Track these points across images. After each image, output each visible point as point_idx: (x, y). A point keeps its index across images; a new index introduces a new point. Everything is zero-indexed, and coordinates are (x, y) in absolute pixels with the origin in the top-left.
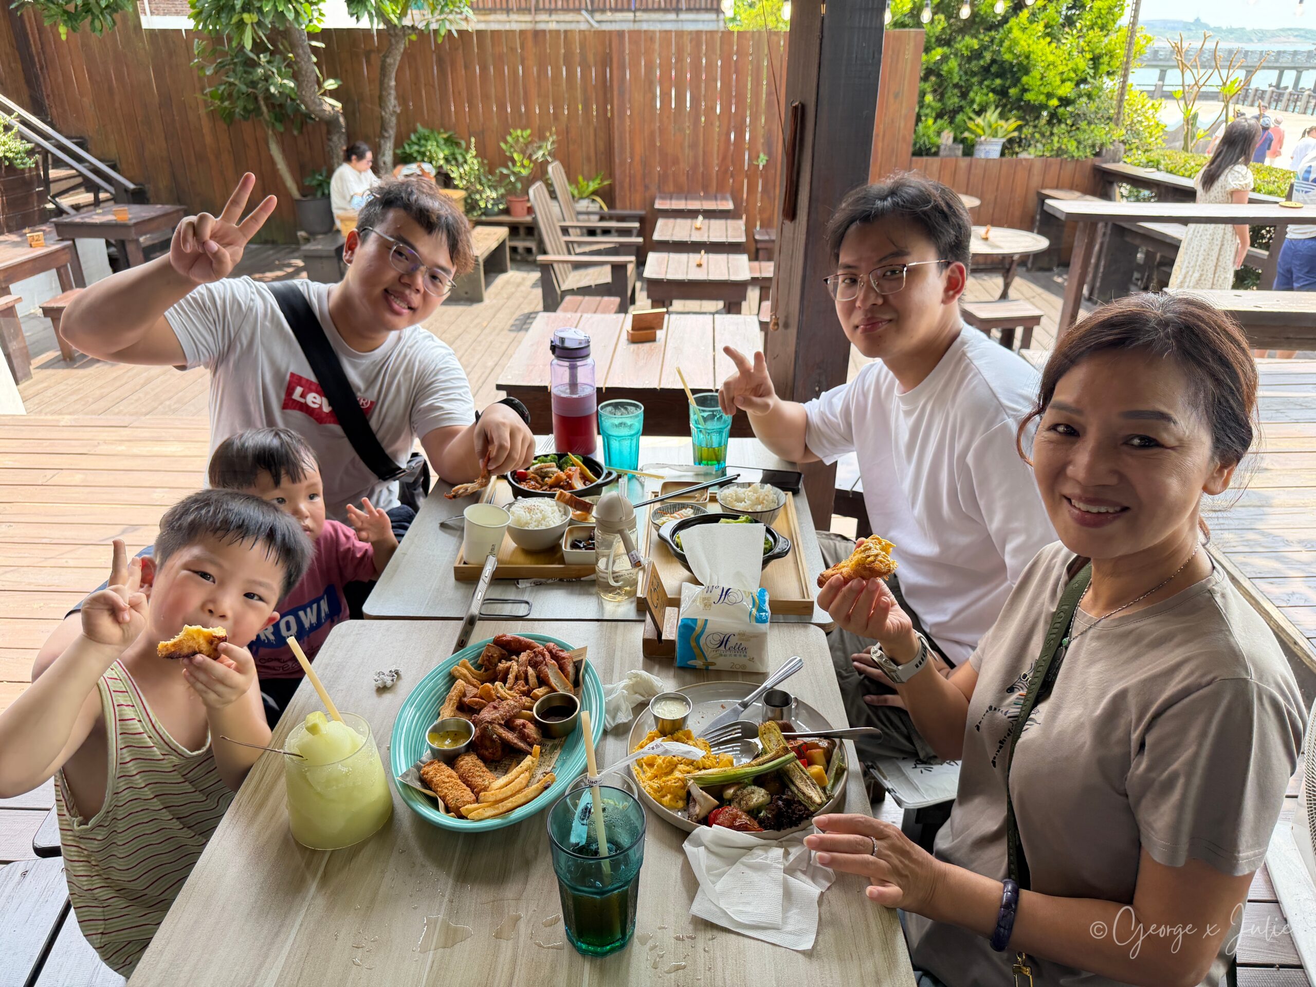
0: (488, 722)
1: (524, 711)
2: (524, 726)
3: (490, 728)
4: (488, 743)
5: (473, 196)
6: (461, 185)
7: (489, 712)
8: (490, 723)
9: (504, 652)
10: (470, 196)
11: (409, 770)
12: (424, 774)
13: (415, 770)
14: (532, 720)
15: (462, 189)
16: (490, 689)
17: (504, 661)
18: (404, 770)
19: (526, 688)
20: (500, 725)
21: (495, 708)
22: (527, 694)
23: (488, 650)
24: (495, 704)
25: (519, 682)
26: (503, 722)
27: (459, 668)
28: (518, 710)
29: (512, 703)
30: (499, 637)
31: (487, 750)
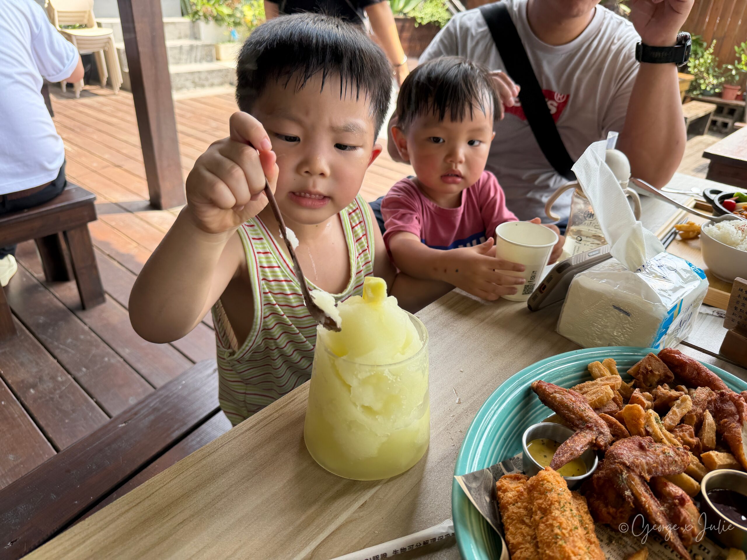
0: (624, 464)
1: (685, 475)
2: (682, 502)
3: (625, 475)
4: (611, 496)
5: (698, 81)
6: (692, 72)
7: (630, 449)
8: (628, 468)
9: (670, 374)
10: (696, 80)
11: (482, 472)
12: (499, 489)
13: (491, 475)
14: (697, 497)
15: (693, 74)
16: (640, 415)
17: (667, 387)
18: (475, 468)
19: (694, 440)
20: (641, 477)
21: (642, 448)
22: (697, 450)
23: (649, 361)
24: (645, 441)
25: (687, 426)
26: (648, 477)
27: (602, 367)
28: (677, 469)
29: (672, 453)
30: (671, 351)
31: (606, 506)
